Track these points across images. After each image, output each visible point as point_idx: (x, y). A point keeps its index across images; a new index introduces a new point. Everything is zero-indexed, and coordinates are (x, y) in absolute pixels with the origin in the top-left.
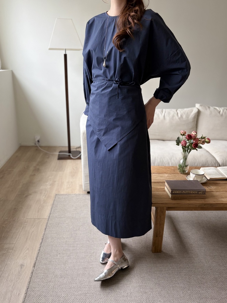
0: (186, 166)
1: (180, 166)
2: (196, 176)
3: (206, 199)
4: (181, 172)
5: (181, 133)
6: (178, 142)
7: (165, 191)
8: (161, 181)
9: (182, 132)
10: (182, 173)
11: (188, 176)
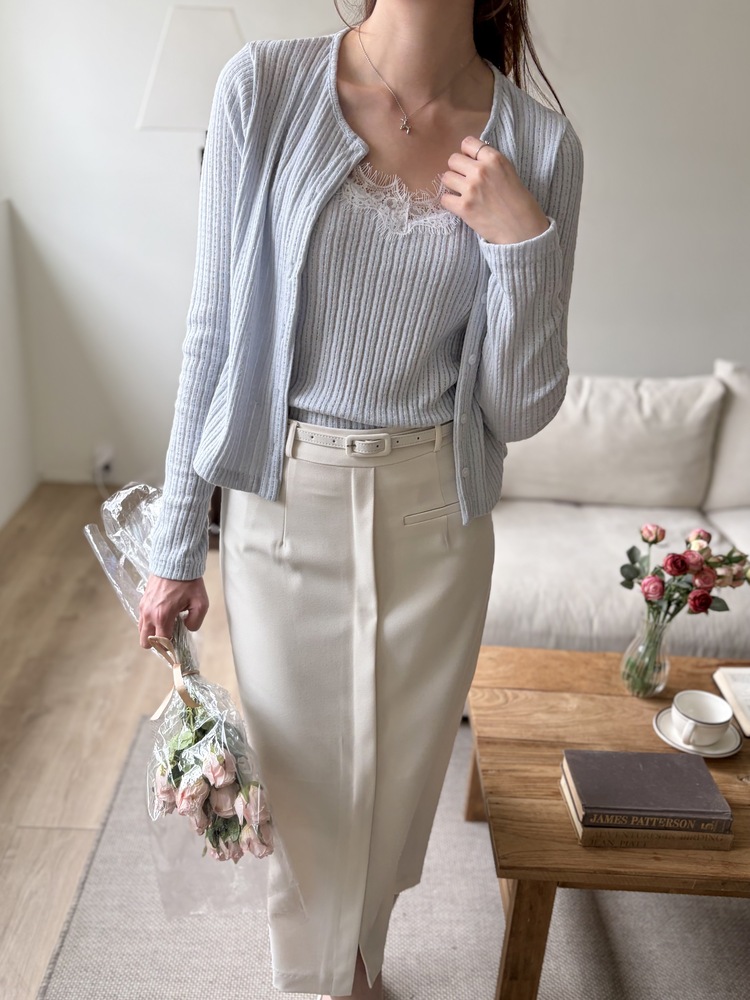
0: (659, 668)
1: (633, 666)
2: (696, 727)
3: (733, 853)
4: (636, 691)
5: (646, 534)
6: (631, 574)
7: (558, 794)
8: (549, 734)
9: (650, 533)
10: (638, 693)
11: (664, 716)
